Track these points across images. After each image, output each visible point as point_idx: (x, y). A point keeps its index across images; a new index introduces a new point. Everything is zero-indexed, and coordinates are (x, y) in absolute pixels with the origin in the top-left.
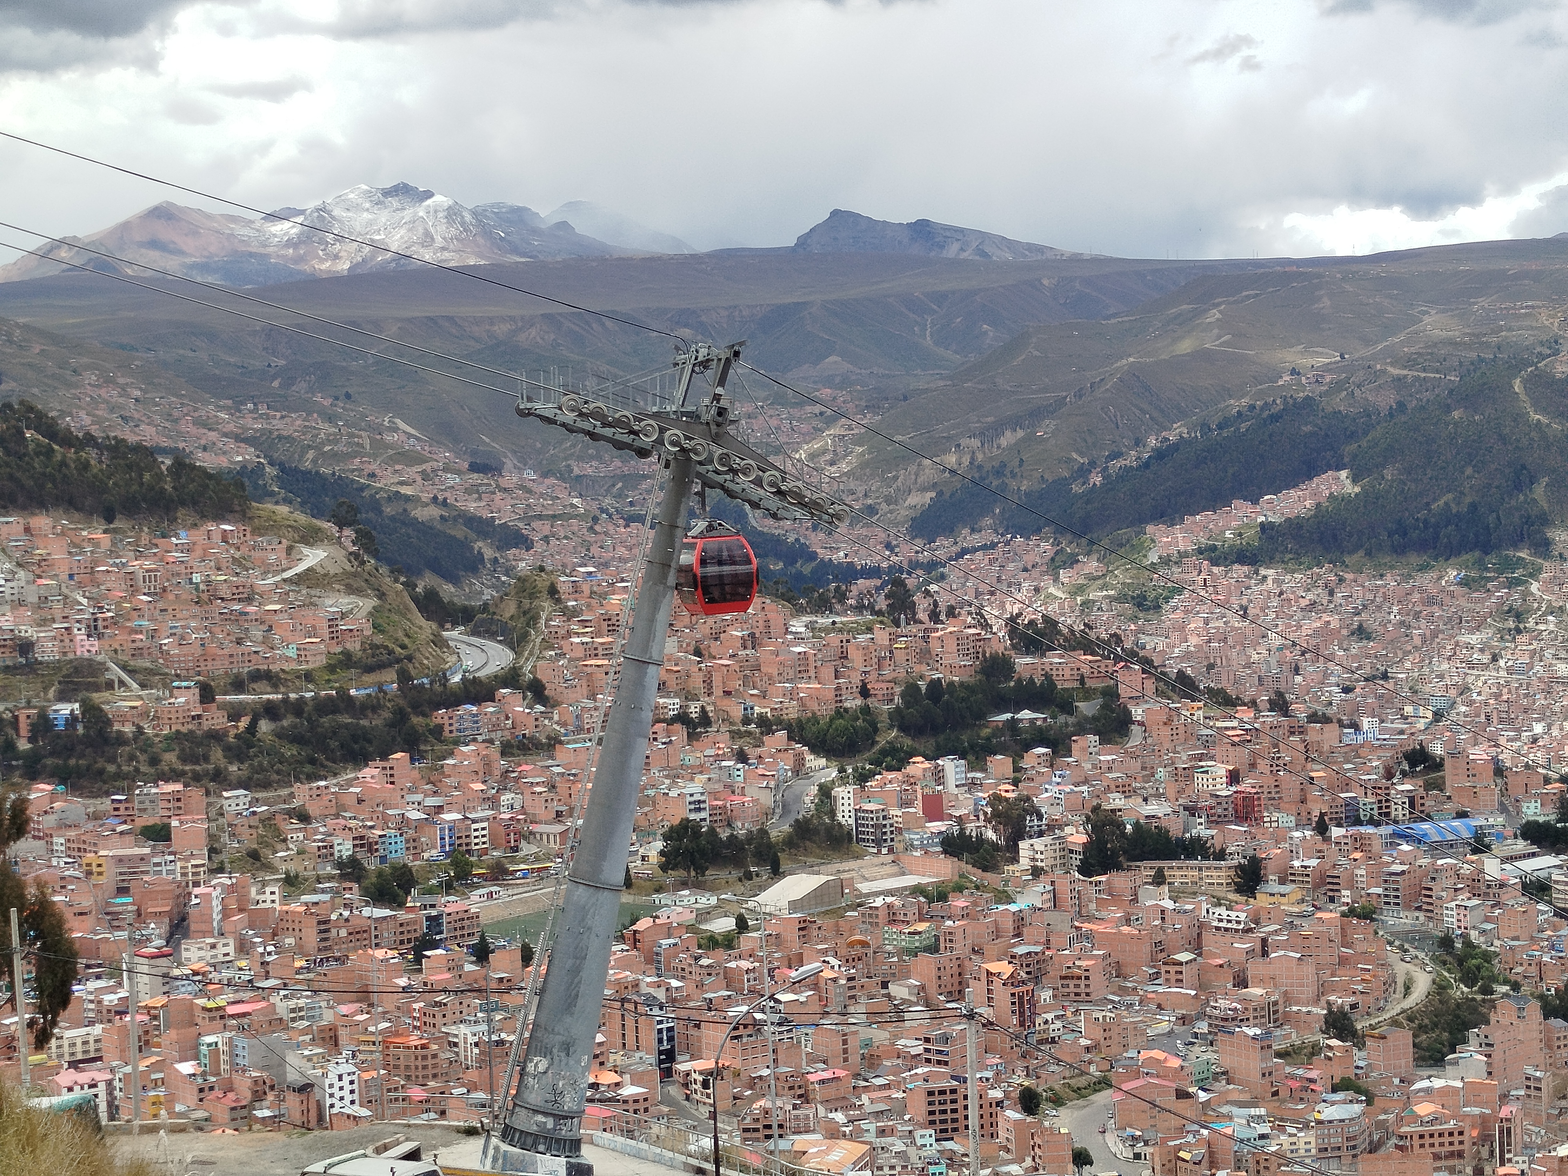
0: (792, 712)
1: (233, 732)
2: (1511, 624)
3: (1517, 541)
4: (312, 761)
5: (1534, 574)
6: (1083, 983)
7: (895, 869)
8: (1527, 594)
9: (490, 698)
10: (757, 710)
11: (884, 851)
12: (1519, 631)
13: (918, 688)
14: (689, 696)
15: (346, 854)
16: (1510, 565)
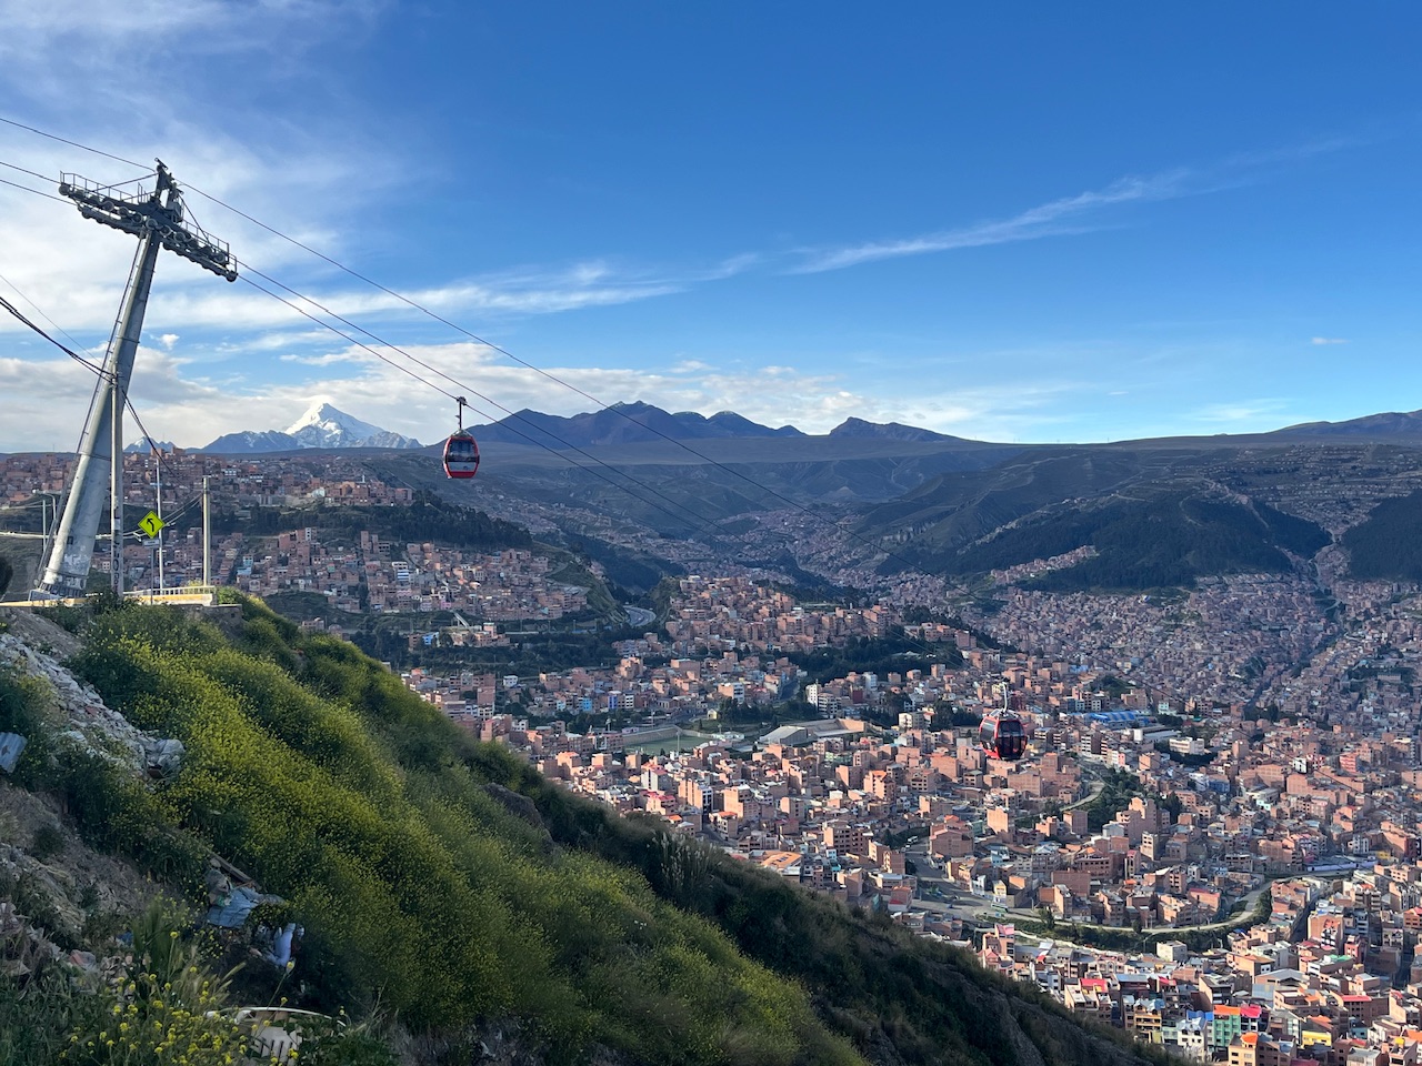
0: (792, 648)
1: (512, 648)
2: (1173, 623)
3: (1179, 582)
4: (550, 663)
5: (1186, 598)
6: (923, 783)
7: (836, 726)
8: (1181, 607)
9: (642, 637)
10: (774, 647)
11: (832, 717)
12: (1177, 626)
13: (856, 640)
14: (741, 640)
15: (562, 709)
16: (1172, 594)
